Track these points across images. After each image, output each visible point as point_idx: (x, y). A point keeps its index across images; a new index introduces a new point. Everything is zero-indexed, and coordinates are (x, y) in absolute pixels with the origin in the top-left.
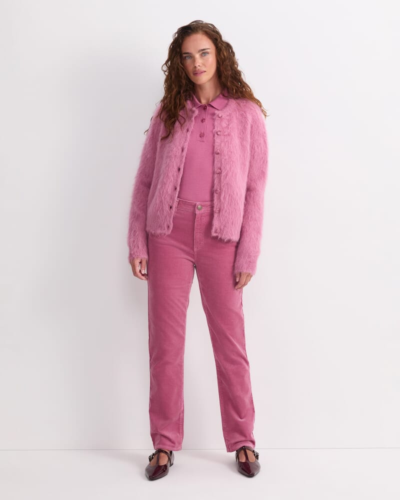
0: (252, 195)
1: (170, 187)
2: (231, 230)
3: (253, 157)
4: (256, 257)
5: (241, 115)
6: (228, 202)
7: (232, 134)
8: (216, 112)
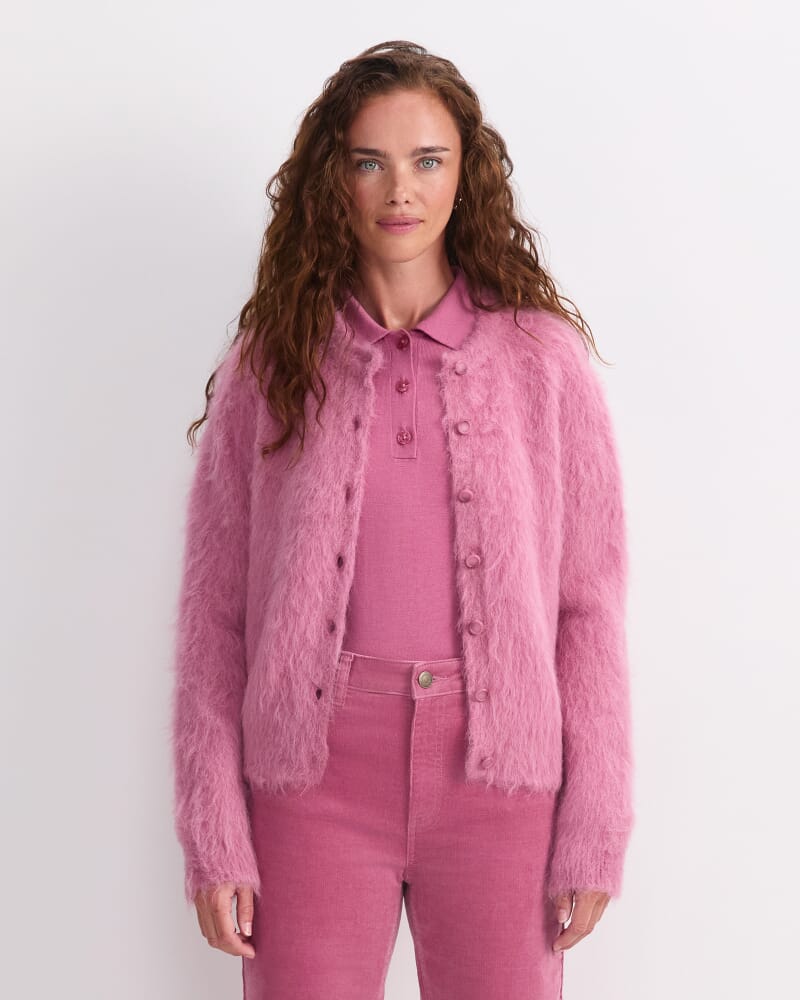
0: (589, 626)
1: (313, 623)
2: (527, 757)
3: (573, 500)
4: (623, 836)
5: (523, 363)
6: (514, 664)
7: (507, 430)
8: (445, 355)
